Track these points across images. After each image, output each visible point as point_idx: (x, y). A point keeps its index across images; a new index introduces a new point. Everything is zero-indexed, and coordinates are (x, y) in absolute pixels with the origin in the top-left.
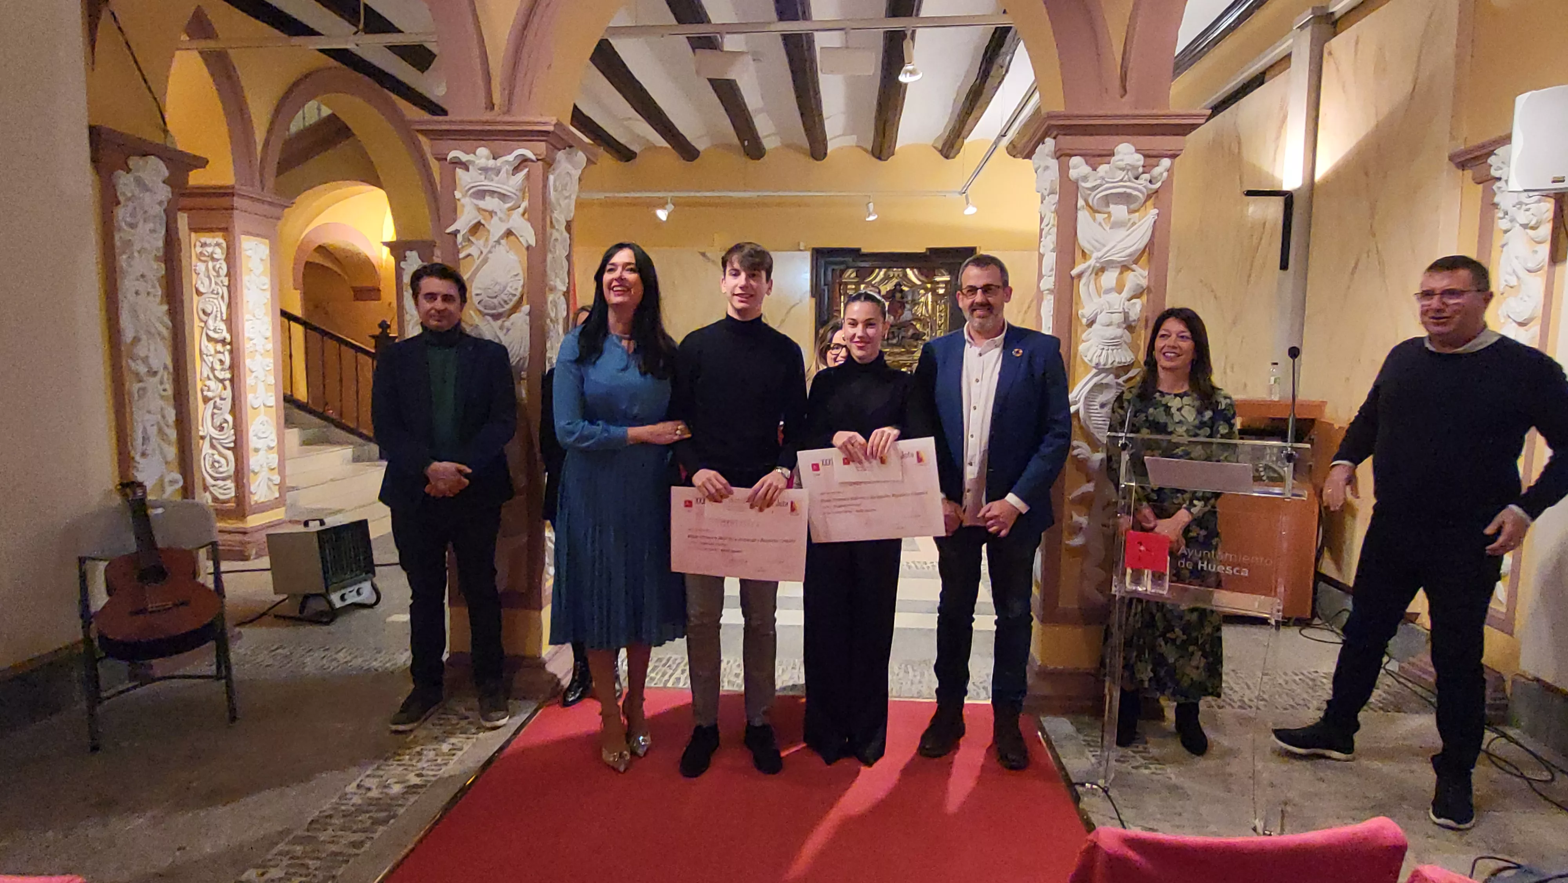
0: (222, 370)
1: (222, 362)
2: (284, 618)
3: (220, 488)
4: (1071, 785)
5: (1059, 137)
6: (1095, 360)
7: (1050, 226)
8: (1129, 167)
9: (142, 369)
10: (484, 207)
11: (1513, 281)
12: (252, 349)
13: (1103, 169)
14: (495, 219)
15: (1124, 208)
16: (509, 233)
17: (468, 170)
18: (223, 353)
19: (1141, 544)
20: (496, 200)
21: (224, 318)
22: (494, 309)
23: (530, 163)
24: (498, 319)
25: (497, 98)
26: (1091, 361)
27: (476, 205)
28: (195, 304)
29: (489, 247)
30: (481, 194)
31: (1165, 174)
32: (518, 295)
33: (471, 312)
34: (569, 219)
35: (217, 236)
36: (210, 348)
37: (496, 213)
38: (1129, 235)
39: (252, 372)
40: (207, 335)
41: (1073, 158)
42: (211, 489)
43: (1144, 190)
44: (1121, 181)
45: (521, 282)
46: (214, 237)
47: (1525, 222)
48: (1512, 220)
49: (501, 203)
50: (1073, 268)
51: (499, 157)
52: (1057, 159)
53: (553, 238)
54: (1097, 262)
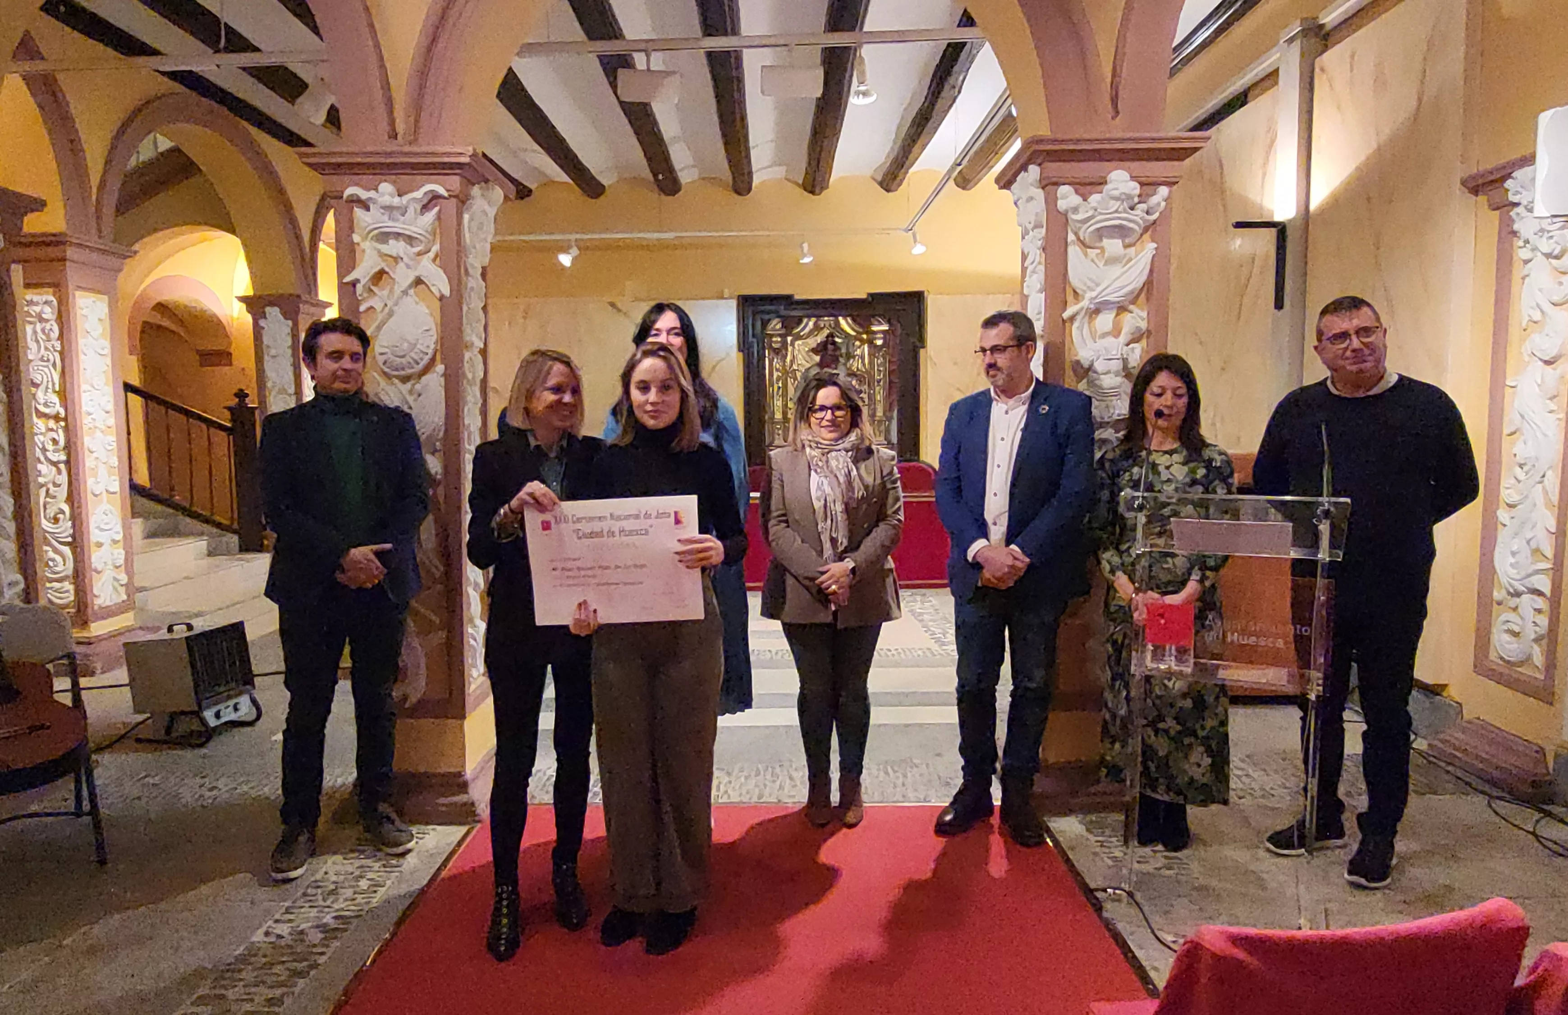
0: (56, 451)
1: (55, 442)
2: (147, 740)
3: (57, 590)
5: (1045, 164)
7: (1035, 263)
8: (1123, 197)
10: (387, 252)
11: (1537, 316)
12: (91, 425)
13: (1094, 199)
14: (401, 265)
15: (1118, 243)
16: (418, 281)
17: (368, 209)
18: (57, 431)
20: (402, 243)
21: (57, 389)
22: (403, 369)
23: (442, 201)
24: (407, 382)
25: (400, 127)
27: (379, 251)
29: (394, 299)
30: (384, 237)
31: (1163, 204)
32: (430, 352)
33: (375, 374)
34: (485, 264)
35: (46, 293)
37: (402, 258)
38: (1124, 273)
39: (92, 452)
41: (1062, 187)
43: (1141, 222)
44: (1116, 211)
45: (434, 338)
46: (42, 294)
47: (1546, 250)
48: (1535, 249)
49: (408, 247)
50: (1065, 310)
51: (406, 193)
52: (1043, 188)
53: (468, 285)
54: (1091, 303)
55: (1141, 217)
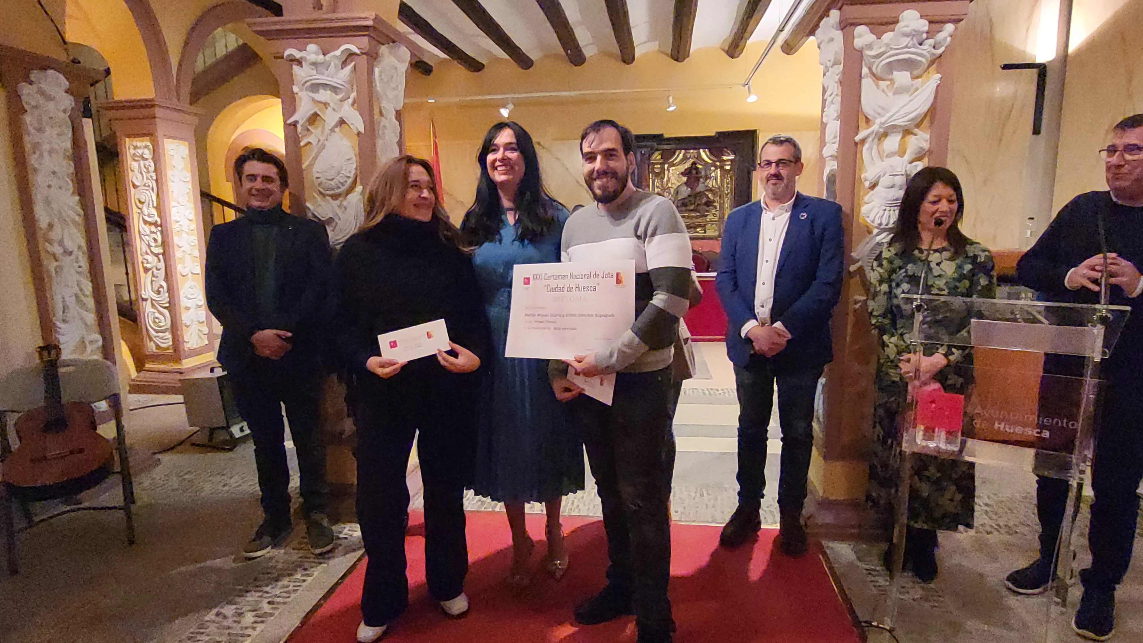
0: (156, 246)
1: (155, 240)
2: (198, 445)
3: (161, 338)
4: (857, 622)
5: (845, 7)
6: (877, 221)
7: (833, 95)
8: (914, 33)
9: (57, 250)
10: (319, 99)
12: (178, 229)
13: (888, 36)
14: (329, 109)
15: (907, 74)
16: (342, 122)
17: (302, 67)
18: (156, 233)
19: (933, 402)
20: (329, 92)
21: (155, 205)
22: (333, 189)
23: (356, 57)
24: (337, 199)
26: (873, 222)
27: (312, 98)
28: (133, 195)
29: (325, 136)
30: (315, 87)
31: (949, 39)
32: (352, 175)
33: (312, 192)
34: (398, 109)
35: (147, 141)
36: (146, 229)
37: (329, 104)
38: (911, 101)
39: (180, 247)
40: (143, 219)
41: (858, 27)
42: (154, 339)
44: (906, 47)
45: (354, 166)
46: (143, 141)
49: (333, 94)
50: (857, 134)
51: (329, 53)
52: (842, 29)
53: (382, 124)
54: (880, 127)
55: (928, 52)
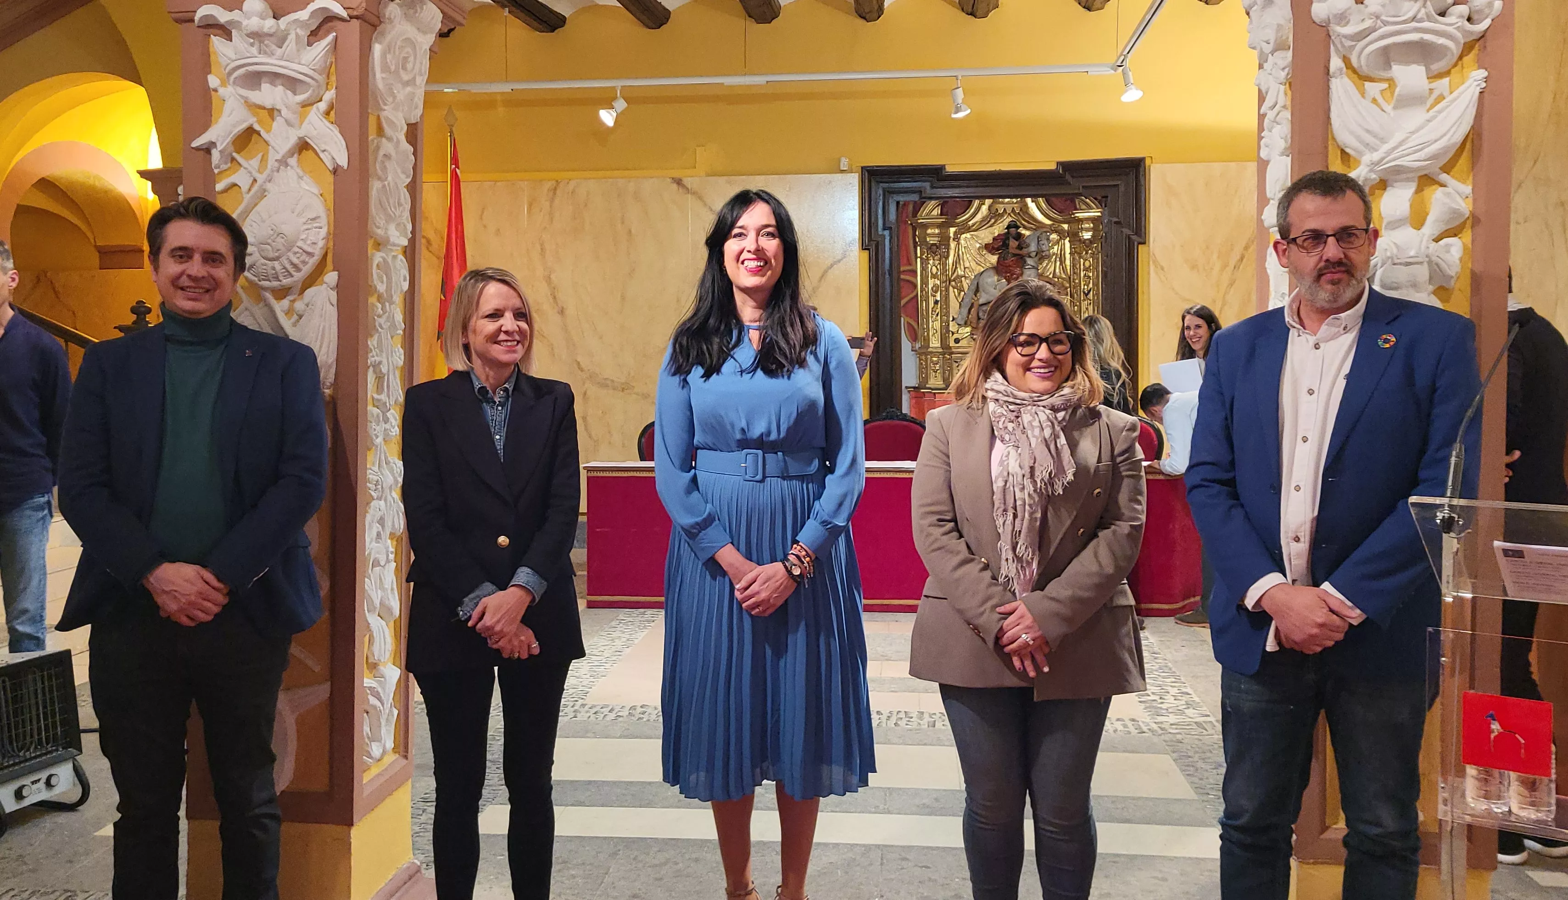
7: (1277, 107)
10: (260, 102)
14: (279, 121)
15: (1418, 71)
16: (303, 146)
17: (228, 36)
20: (281, 88)
22: (278, 278)
23: (339, 24)
24: (283, 297)
27: (246, 100)
29: (267, 172)
30: (254, 79)
31: (1498, 4)
32: (318, 252)
34: (412, 120)
37: (279, 111)
38: (1429, 121)
43: (1459, 35)
44: (1415, 17)
45: (323, 232)
49: (289, 93)
51: (286, 14)
53: (381, 153)
54: (1371, 171)
55: (1458, 28)
